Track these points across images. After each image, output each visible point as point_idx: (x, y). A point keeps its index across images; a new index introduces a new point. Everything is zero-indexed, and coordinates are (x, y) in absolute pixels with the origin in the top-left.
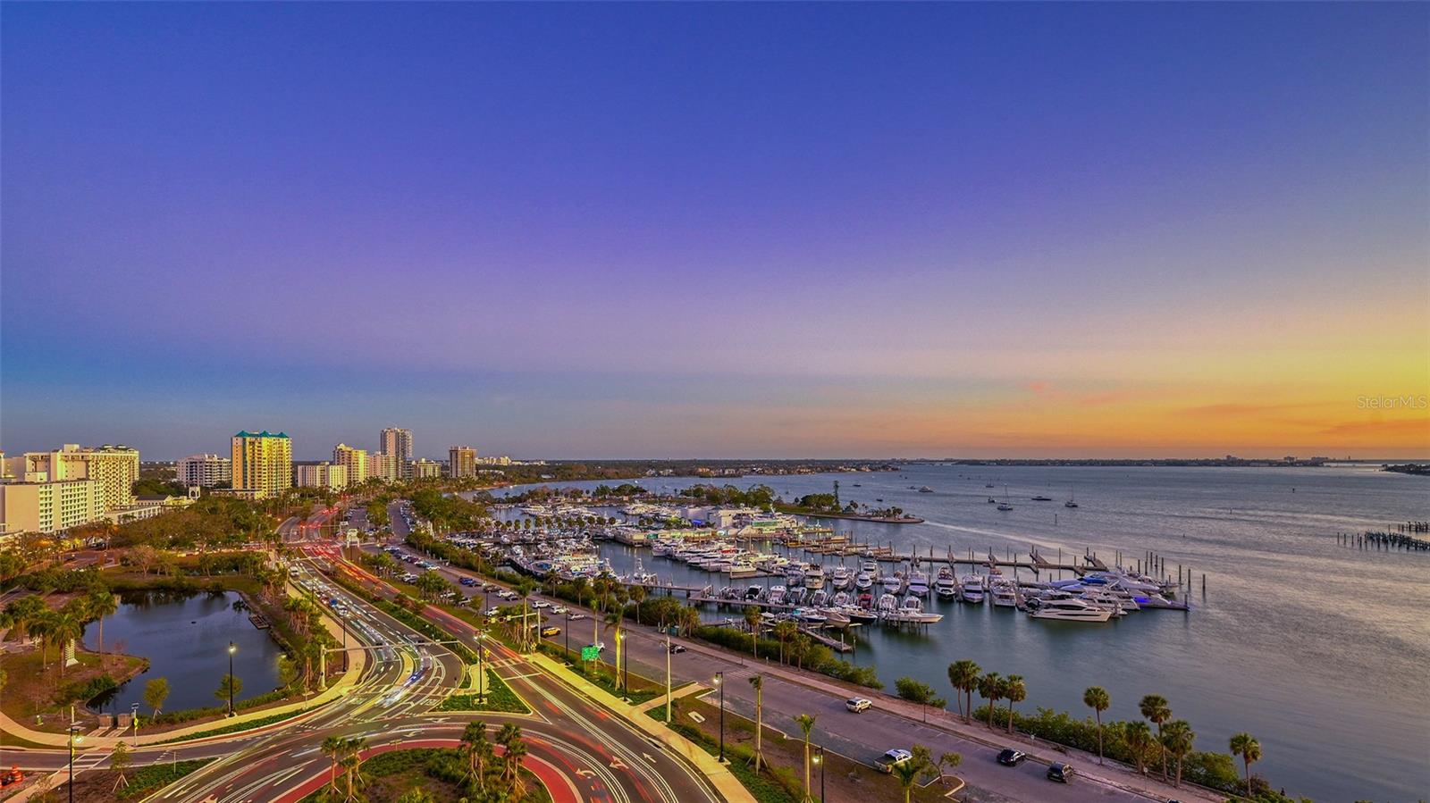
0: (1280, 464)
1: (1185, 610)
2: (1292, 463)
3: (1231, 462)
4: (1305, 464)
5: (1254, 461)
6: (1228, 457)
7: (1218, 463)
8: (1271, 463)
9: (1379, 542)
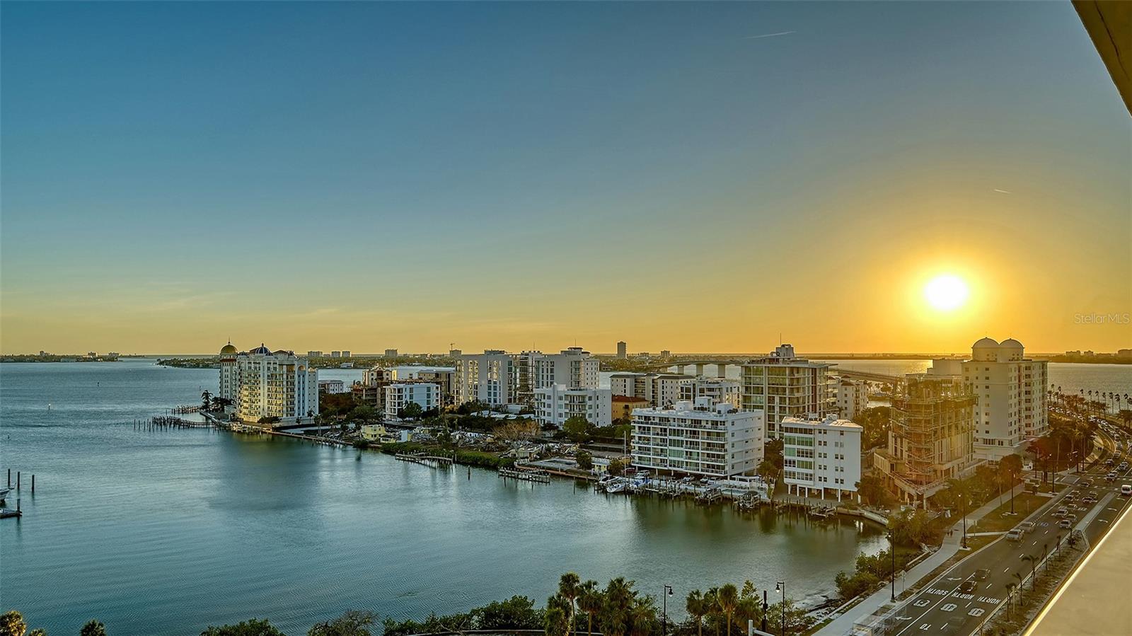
0: (86, 360)
1: (18, 515)
2: (93, 359)
3: (45, 358)
4: (105, 359)
5: (64, 357)
6: (42, 352)
7: (33, 359)
8: (79, 359)
9: (161, 425)
